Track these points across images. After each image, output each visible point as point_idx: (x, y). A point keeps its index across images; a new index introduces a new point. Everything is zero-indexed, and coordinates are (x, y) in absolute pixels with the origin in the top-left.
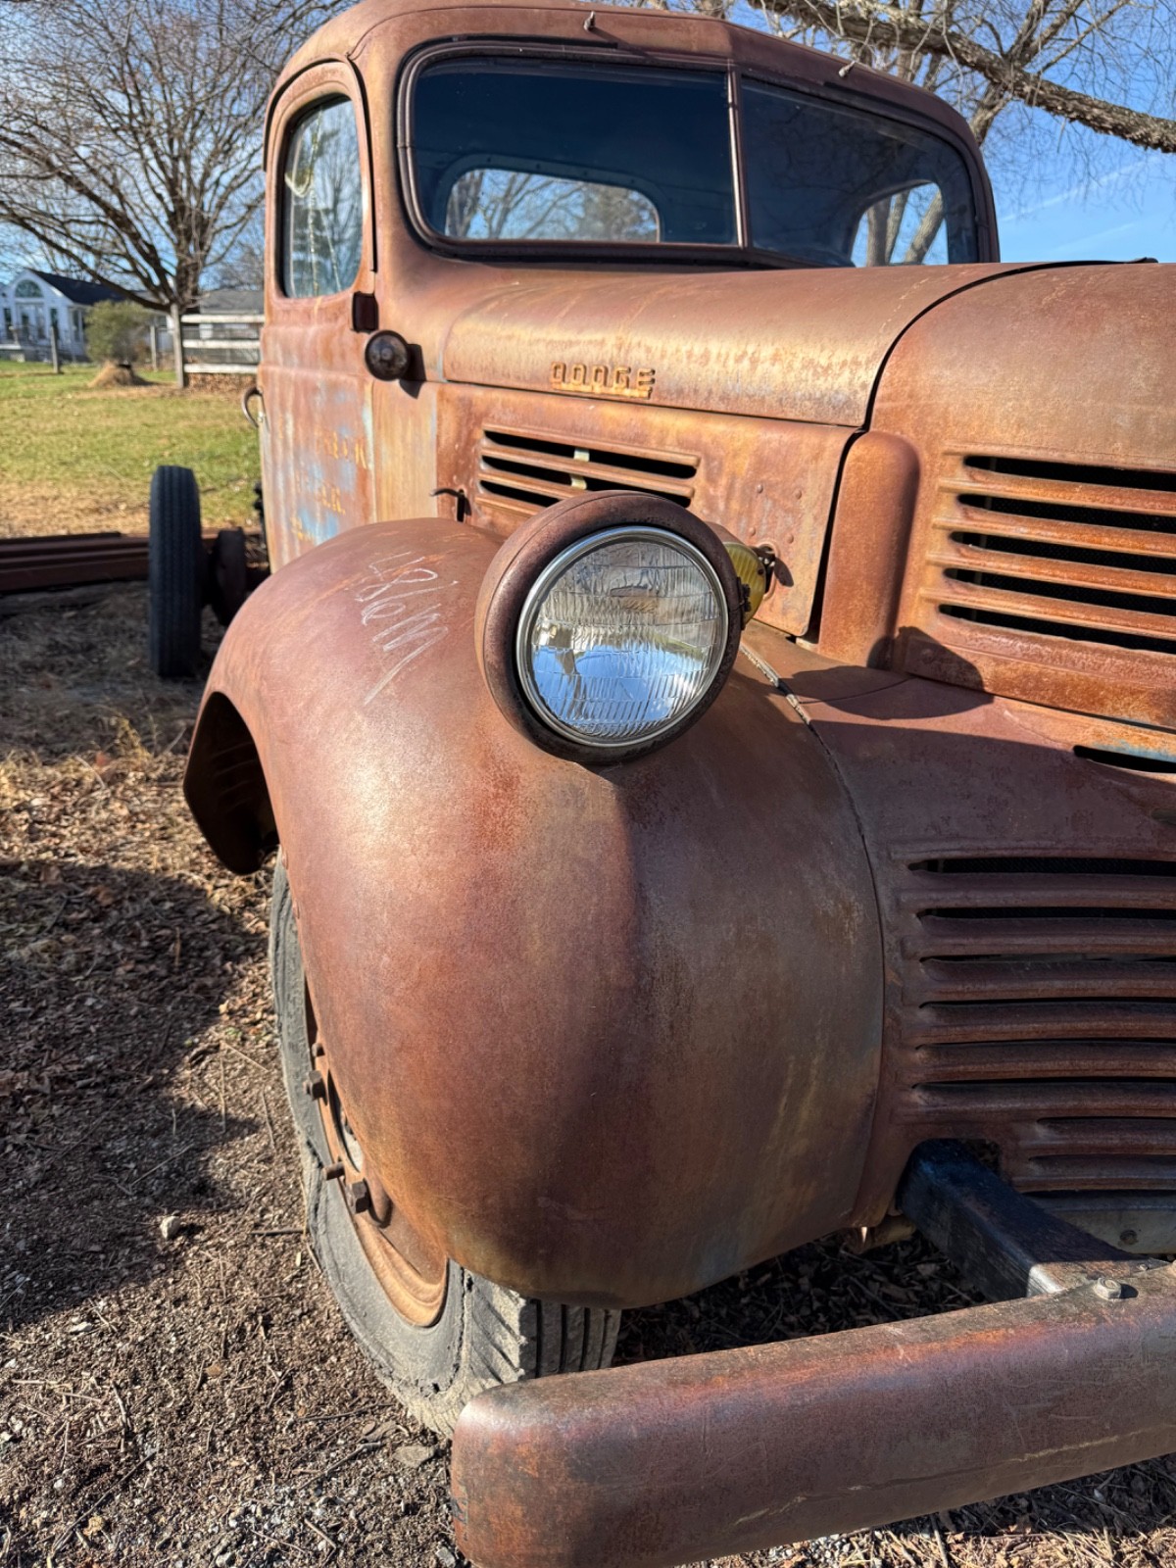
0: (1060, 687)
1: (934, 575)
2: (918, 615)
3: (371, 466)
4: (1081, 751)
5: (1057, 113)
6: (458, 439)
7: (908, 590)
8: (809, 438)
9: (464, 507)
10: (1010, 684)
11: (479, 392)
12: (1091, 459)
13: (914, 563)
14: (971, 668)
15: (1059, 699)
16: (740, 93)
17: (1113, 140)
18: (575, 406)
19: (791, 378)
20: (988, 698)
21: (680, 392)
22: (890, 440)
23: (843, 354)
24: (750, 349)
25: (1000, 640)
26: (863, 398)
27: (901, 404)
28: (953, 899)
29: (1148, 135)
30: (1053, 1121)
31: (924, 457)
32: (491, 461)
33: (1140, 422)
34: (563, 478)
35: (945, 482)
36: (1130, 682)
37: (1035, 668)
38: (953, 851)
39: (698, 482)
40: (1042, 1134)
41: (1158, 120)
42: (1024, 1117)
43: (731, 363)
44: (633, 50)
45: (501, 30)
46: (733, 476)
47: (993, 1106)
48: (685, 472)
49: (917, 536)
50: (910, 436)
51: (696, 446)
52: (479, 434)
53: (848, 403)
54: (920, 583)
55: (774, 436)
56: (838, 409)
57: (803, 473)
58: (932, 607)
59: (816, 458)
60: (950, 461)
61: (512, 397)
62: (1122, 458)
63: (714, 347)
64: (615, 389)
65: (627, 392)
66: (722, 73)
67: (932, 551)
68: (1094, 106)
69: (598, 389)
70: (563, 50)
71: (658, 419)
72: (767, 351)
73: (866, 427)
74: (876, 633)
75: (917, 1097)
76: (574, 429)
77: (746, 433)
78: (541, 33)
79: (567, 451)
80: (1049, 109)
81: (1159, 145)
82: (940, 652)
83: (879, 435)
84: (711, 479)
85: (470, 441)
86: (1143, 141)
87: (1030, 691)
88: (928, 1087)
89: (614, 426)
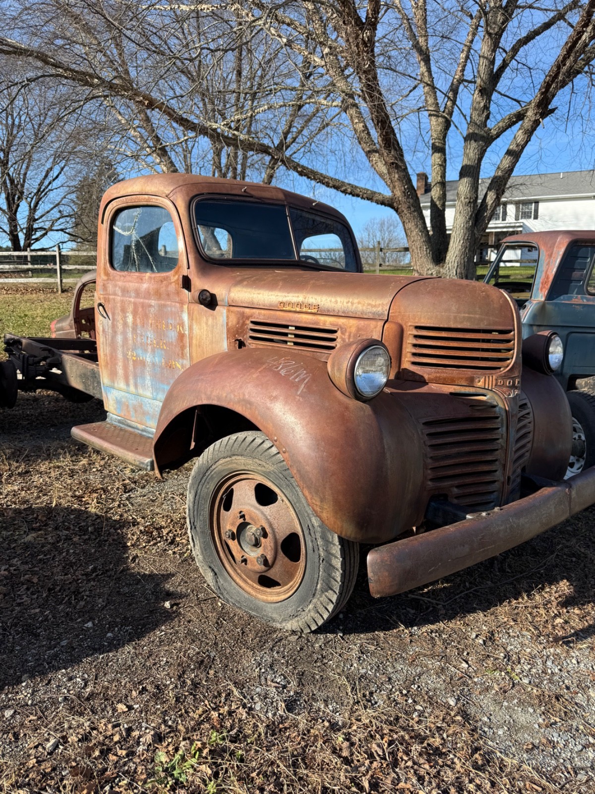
0: (445, 379)
1: (409, 355)
2: (406, 365)
3: (187, 332)
4: (451, 393)
5: (311, 179)
6: (238, 323)
7: (403, 359)
8: (372, 324)
9: (241, 344)
10: (433, 380)
11: (247, 310)
12: (446, 326)
13: (404, 352)
14: (422, 377)
15: (445, 382)
16: (290, 212)
17: (333, 191)
18: (290, 315)
19: (364, 308)
20: (427, 384)
21: (328, 311)
22: (395, 323)
23: (379, 302)
24: (351, 300)
25: (428, 369)
26: (386, 313)
27: (397, 314)
28: (433, 431)
29: (346, 190)
30: (458, 487)
31: (404, 327)
32: (252, 330)
33: (455, 317)
34: (286, 334)
35: (409, 332)
36: (461, 376)
37: (438, 375)
38: (430, 419)
39: (339, 334)
40: (455, 490)
41: (349, 184)
42: (452, 486)
43: (345, 304)
44: (257, 198)
45: (218, 191)
46: (350, 333)
47: (446, 484)
48: (335, 332)
49: (404, 346)
50: (400, 322)
51: (337, 325)
52: (248, 322)
53: (382, 314)
54: (406, 357)
55: (362, 323)
56: (379, 315)
57: (372, 331)
58: (409, 363)
59: (375, 328)
60: (411, 328)
61: (263, 311)
62: (453, 326)
63: (339, 299)
64: (305, 310)
65: (310, 311)
66: (284, 206)
67: (408, 349)
68: (325, 178)
69: (298, 309)
70: (238, 198)
71: (322, 318)
72: (356, 301)
73: (387, 320)
74: (396, 370)
75: (429, 483)
76: (290, 321)
77: (352, 322)
78: (230, 192)
79: (287, 327)
80: (308, 178)
81: (350, 194)
82: (413, 373)
83: (391, 322)
84: (343, 333)
85: (244, 324)
86: (345, 192)
87: (437, 381)
88: (431, 480)
89: (306, 320)
